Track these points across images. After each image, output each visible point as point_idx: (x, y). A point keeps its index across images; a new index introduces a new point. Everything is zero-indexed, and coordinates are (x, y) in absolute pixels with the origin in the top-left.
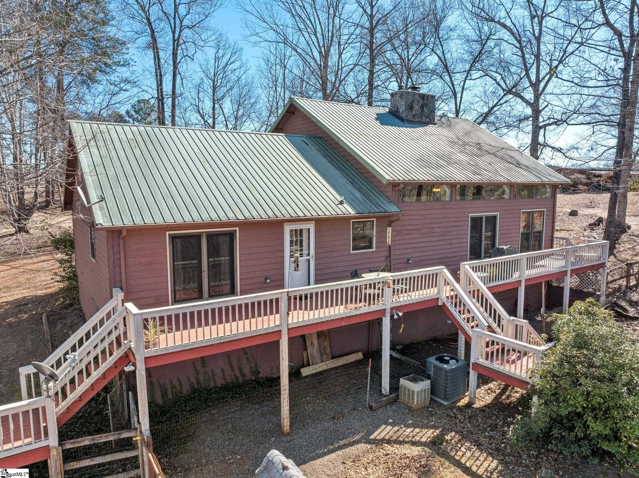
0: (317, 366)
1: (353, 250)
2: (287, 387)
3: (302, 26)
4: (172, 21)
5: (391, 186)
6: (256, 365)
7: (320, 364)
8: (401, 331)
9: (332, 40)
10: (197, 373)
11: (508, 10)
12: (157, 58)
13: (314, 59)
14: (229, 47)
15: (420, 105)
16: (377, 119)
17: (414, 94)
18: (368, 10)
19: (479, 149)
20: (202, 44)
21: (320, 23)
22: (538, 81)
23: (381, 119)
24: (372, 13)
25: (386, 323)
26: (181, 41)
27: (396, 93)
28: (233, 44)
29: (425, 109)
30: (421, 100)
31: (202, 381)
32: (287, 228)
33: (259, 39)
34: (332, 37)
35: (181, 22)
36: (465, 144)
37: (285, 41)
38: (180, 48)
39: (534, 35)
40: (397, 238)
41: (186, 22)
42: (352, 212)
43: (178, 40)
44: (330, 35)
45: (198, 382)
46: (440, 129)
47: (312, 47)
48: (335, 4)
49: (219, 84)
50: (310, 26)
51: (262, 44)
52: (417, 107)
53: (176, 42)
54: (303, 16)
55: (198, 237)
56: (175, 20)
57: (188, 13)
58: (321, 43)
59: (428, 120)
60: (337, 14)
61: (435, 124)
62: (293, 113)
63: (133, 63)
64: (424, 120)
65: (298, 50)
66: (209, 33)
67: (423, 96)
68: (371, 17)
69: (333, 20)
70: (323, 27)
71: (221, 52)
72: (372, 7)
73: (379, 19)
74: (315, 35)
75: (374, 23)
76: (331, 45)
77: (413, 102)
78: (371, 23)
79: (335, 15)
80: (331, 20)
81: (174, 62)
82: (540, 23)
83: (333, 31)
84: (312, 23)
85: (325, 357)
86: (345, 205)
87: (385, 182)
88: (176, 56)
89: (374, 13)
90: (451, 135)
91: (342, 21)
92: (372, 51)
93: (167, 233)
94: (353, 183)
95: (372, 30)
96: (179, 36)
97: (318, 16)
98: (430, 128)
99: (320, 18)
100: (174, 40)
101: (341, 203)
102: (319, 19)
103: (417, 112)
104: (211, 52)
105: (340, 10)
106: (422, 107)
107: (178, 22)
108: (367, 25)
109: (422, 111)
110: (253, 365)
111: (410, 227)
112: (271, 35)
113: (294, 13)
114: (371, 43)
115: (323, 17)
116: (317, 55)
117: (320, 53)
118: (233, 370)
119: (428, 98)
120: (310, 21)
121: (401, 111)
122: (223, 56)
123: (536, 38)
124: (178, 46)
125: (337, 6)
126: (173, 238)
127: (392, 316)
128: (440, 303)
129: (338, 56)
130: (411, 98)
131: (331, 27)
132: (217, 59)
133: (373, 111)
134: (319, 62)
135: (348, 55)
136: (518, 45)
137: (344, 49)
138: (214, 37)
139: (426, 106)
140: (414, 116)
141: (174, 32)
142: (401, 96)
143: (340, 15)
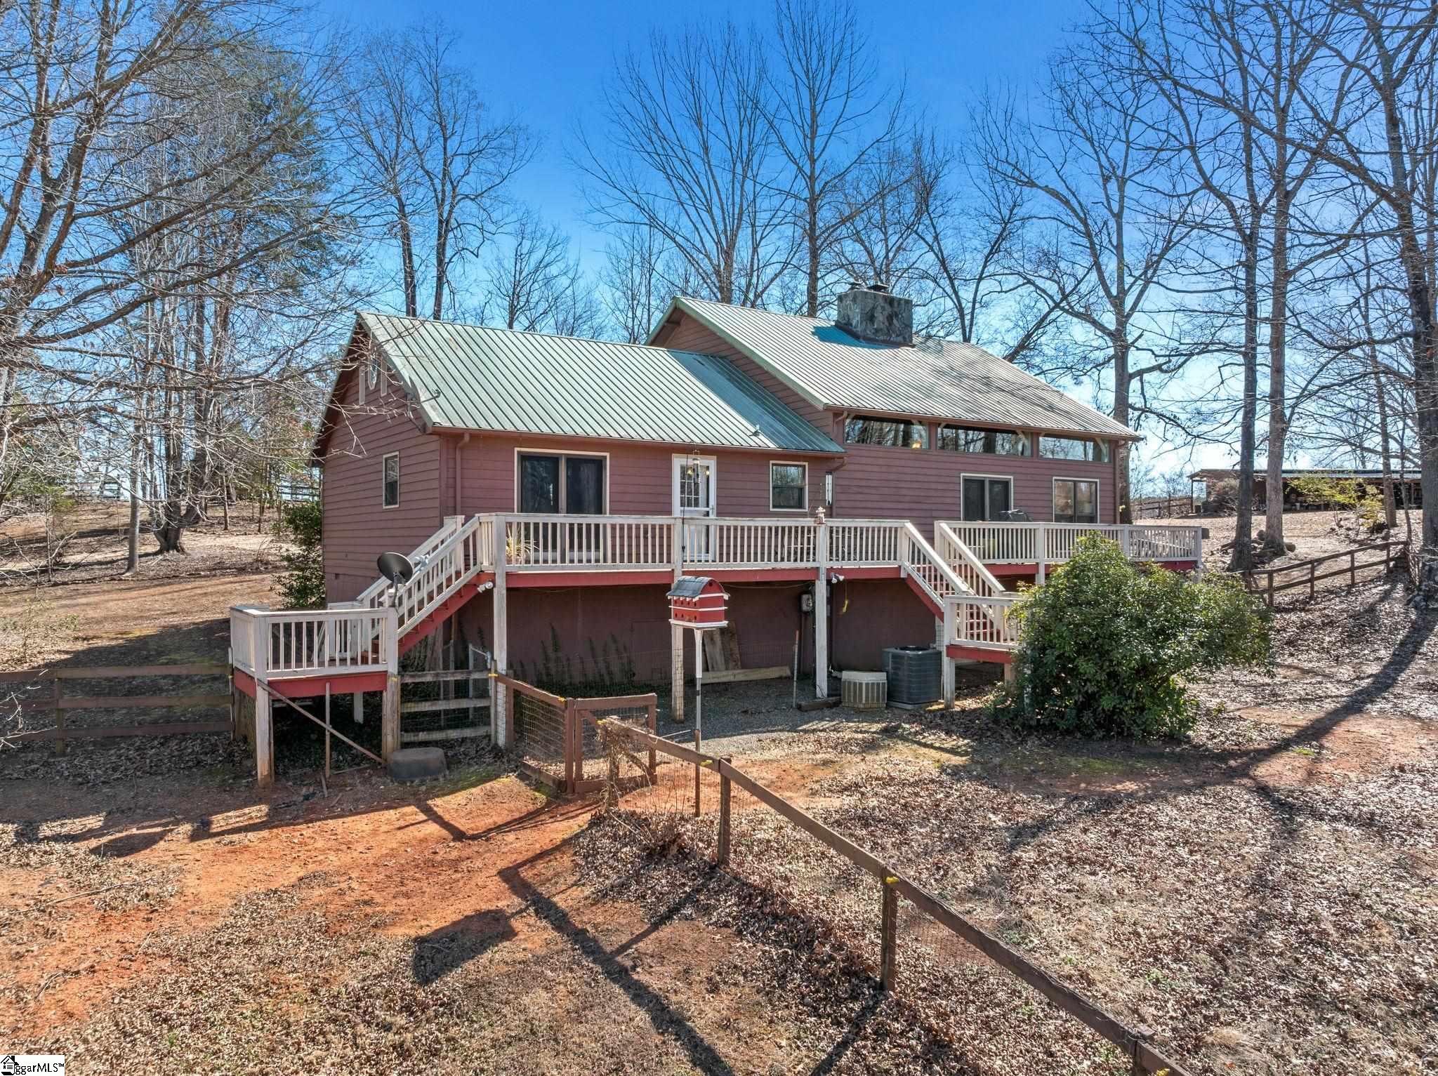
0: (718, 674)
1: (774, 507)
2: (681, 652)
3: (684, 196)
4: (439, 188)
5: (831, 415)
6: (630, 662)
7: (724, 673)
8: (845, 609)
9: (740, 219)
10: (547, 659)
11: (1059, 167)
12: (408, 255)
13: (707, 256)
14: (542, 236)
15: (886, 313)
16: (813, 334)
17: (875, 296)
18: (807, 170)
19: (986, 384)
20: (492, 228)
21: (718, 190)
22: (1123, 292)
23: (822, 334)
24: (812, 172)
25: (821, 590)
26: (453, 224)
27: (846, 295)
28: (550, 230)
29: (895, 321)
30: (887, 307)
31: (553, 671)
32: (678, 462)
33: (605, 218)
34: (741, 214)
35: (454, 189)
36: (961, 376)
37: (653, 222)
38: (451, 235)
39: (1111, 211)
40: (843, 497)
41: (463, 189)
42: (772, 446)
43: (448, 222)
44: (737, 211)
45: (548, 675)
46: (921, 354)
47: (703, 233)
48: (745, 157)
49: (522, 304)
50: (700, 194)
51: (611, 228)
52: (880, 317)
53: (444, 227)
54: (687, 178)
55: (555, 460)
56: (443, 185)
57: (467, 173)
58: (721, 227)
59: (900, 339)
60: (749, 174)
61: (913, 346)
62: (678, 323)
63: (367, 259)
64: (893, 338)
65: (678, 239)
66: (506, 208)
67: (891, 301)
68: (812, 179)
69: (742, 187)
70: (723, 197)
71: (527, 245)
72: (813, 162)
73: (826, 183)
74: (710, 211)
75: (817, 190)
76: (738, 228)
77: (874, 309)
78: (812, 190)
79: (745, 177)
80: (737, 185)
81: (440, 262)
82: (1121, 189)
83: (741, 205)
84: (703, 191)
85: (731, 664)
86: (761, 437)
87: (821, 407)
88: (444, 250)
89: (817, 173)
90: (941, 363)
91: (758, 188)
92: (813, 239)
93: (517, 449)
94: (774, 414)
95: (813, 203)
96: (450, 212)
97: (713, 177)
98: (904, 351)
99: (719, 181)
100: (441, 222)
101: (756, 434)
102: (715, 182)
103: (882, 326)
104: (507, 245)
105: (755, 169)
106: (890, 318)
107: (448, 187)
108: (806, 194)
109: (891, 323)
110: (625, 660)
111: (863, 483)
112: (627, 212)
113: (670, 172)
114: (813, 224)
115: (724, 179)
116: (710, 246)
117: (718, 243)
118: (596, 662)
119: (899, 304)
120: (700, 186)
121: (854, 323)
122: (530, 252)
123: (1114, 215)
124: (447, 231)
125: (749, 160)
126: (524, 458)
127: (829, 582)
128: (903, 575)
129: (750, 251)
130: (870, 302)
131: (737, 199)
132: (518, 257)
133: (810, 324)
134: (715, 262)
135: (771, 249)
136: (1082, 228)
137: (762, 238)
138: (514, 217)
139: (897, 315)
140: (877, 331)
141: (440, 205)
142: (854, 300)
143: (755, 176)
